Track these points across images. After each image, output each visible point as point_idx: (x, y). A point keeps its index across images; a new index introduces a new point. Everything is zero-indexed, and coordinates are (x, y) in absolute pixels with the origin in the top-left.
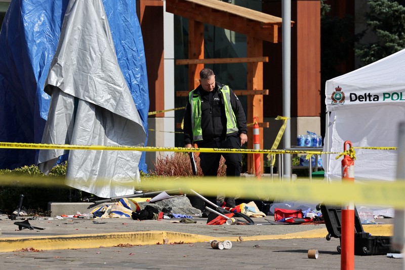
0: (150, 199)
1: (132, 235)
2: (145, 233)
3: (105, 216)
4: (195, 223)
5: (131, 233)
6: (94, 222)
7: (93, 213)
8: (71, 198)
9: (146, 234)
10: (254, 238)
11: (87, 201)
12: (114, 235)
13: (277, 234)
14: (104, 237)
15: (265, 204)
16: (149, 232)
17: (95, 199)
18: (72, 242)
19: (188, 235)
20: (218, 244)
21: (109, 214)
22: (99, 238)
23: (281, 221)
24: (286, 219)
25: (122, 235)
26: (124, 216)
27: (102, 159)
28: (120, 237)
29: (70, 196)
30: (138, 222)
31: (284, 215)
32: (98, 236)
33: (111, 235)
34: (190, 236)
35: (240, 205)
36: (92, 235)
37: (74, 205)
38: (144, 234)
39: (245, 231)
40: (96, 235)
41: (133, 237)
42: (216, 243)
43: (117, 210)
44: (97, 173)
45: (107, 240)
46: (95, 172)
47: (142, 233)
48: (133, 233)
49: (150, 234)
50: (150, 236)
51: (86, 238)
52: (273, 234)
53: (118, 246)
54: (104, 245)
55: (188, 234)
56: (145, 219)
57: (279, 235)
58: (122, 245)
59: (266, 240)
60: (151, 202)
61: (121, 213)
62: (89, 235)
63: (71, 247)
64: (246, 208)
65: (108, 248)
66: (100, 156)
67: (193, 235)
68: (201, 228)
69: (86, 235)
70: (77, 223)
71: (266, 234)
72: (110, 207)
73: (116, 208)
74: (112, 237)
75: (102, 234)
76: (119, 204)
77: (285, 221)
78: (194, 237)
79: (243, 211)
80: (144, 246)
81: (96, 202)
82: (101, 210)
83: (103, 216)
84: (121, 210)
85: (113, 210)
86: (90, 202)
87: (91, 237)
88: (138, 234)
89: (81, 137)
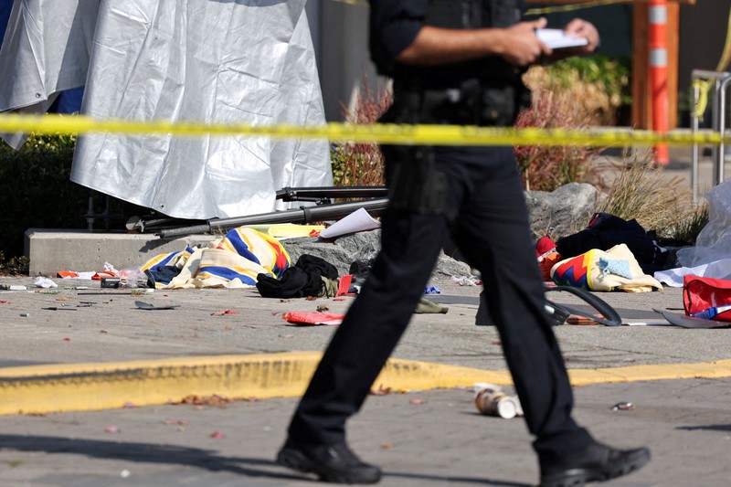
0: (321, 229)
1: (229, 366)
2: (271, 358)
3: (181, 280)
4: (444, 311)
5: (225, 360)
6: (140, 306)
7: (147, 272)
8: (91, 221)
9: (276, 364)
10: (614, 375)
11: (137, 231)
12: (170, 368)
13: (690, 360)
14: (137, 374)
15: (663, 250)
16: (283, 358)
17: (160, 225)
18: (33, 390)
19: (406, 367)
20: (495, 403)
21: (194, 276)
22: (121, 377)
23: (703, 317)
24: (720, 310)
25: (195, 368)
26: (237, 283)
27: (182, 105)
28: (190, 373)
29: (90, 212)
30: (274, 304)
31: (713, 296)
32: (118, 372)
33: (160, 369)
34: (415, 368)
35: (586, 254)
36: (100, 368)
37: (101, 241)
38: (266, 363)
39: (591, 348)
40: (111, 367)
41: (233, 373)
42: (491, 397)
43: (218, 264)
44: (166, 148)
45: (149, 383)
46: (159, 143)
47: (261, 358)
48: (233, 360)
49: (287, 363)
50: (287, 370)
51: (78, 380)
52: (676, 359)
53: (184, 402)
54: (139, 400)
55: (410, 363)
56: (297, 296)
57: (697, 365)
58: (195, 398)
59: (653, 382)
60: (323, 240)
61: (228, 273)
62: (89, 368)
63: (27, 409)
64: (603, 264)
65: (150, 409)
66: (177, 97)
67: (423, 365)
68: (456, 335)
69: (78, 368)
70: (88, 304)
71: (654, 358)
72: (197, 253)
73: (213, 259)
74: (165, 373)
75: (133, 365)
76: (224, 245)
77: (716, 317)
78: (425, 374)
79: (593, 275)
80: (267, 401)
81: (165, 232)
82: (170, 264)
83: (176, 281)
84: (231, 263)
85: (205, 263)
86: (147, 232)
87: (94, 375)
88: (247, 365)
89: (114, 40)
